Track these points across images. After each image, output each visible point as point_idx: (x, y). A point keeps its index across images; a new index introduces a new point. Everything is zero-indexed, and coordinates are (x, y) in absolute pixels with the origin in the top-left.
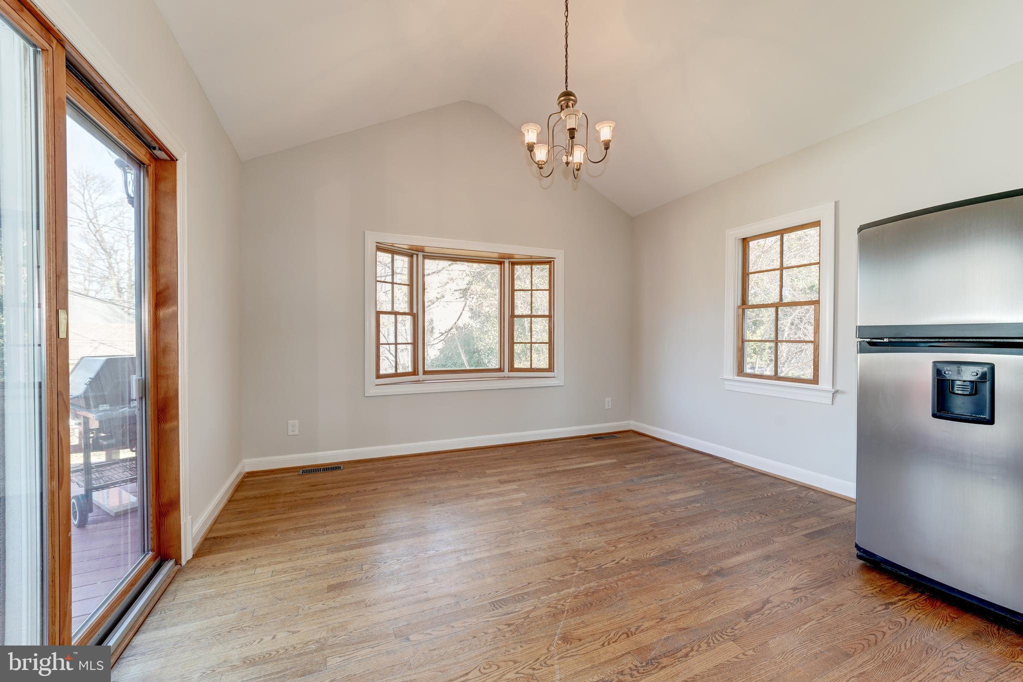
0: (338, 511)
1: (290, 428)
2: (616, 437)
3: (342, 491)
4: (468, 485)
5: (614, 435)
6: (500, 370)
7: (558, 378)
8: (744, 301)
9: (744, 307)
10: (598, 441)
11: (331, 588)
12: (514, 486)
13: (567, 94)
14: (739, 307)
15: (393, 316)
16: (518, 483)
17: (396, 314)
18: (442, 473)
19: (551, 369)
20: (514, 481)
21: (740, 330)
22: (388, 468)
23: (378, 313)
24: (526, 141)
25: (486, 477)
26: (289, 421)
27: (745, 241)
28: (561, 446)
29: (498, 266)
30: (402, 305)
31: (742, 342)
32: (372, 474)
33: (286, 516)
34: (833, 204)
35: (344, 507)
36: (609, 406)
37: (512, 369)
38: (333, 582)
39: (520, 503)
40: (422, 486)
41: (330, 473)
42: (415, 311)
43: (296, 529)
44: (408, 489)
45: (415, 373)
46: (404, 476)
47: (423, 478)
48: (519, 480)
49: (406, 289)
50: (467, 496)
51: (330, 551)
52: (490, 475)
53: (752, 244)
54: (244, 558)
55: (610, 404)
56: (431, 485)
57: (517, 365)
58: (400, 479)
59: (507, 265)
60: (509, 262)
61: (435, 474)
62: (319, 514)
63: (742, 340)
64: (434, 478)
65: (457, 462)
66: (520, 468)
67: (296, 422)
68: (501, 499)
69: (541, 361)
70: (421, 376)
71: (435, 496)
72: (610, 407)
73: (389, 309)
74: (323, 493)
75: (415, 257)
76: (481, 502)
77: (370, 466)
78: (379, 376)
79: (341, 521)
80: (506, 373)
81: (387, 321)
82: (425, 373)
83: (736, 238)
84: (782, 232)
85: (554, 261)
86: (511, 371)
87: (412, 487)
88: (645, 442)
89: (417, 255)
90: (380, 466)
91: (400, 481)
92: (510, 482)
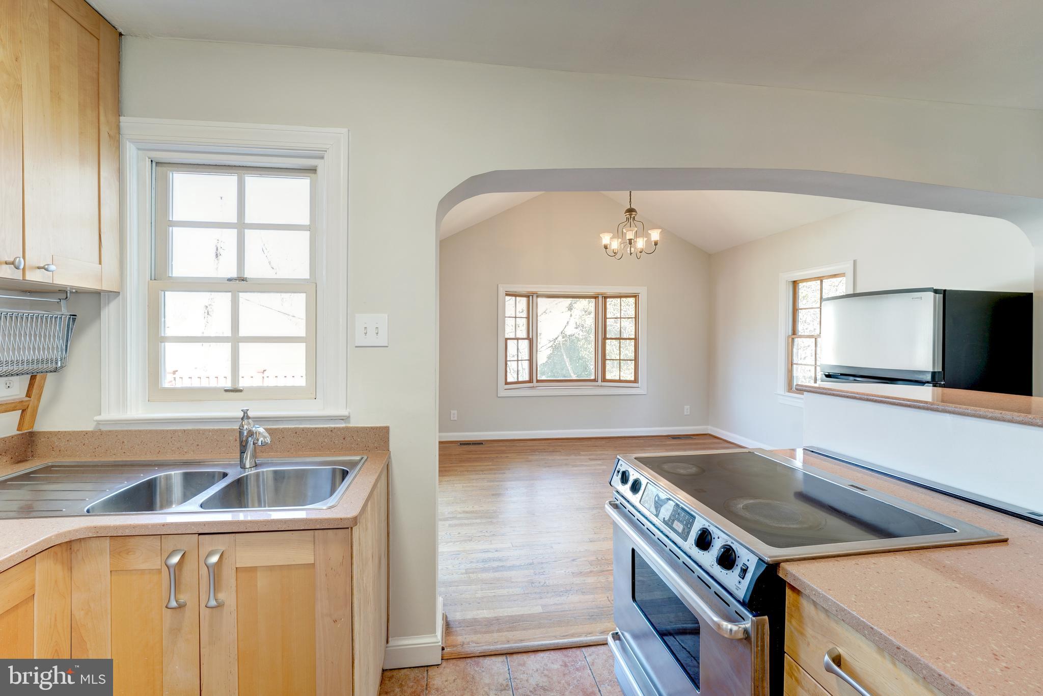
0: (488, 465)
1: (452, 416)
2: (692, 439)
3: (487, 456)
4: (567, 459)
5: (691, 437)
6: (595, 380)
7: (642, 388)
8: (794, 332)
9: (793, 336)
10: (675, 440)
11: (493, 495)
12: (599, 462)
13: (631, 211)
14: (789, 337)
15: (516, 341)
16: (602, 461)
17: (518, 339)
18: (550, 452)
19: (636, 381)
20: (600, 460)
21: (790, 355)
22: (514, 446)
23: (507, 339)
24: (603, 244)
25: (580, 456)
26: (451, 411)
27: (795, 284)
28: (642, 441)
29: (593, 300)
30: (522, 333)
31: (792, 365)
32: (504, 448)
33: (460, 465)
34: (852, 262)
35: (491, 464)
36: (687, 412)
37: (604, 380)
38: (494, 493)
39: (601, 471)
40: (537, 457)
41: (477, 446)
42: (531, 337)
43: (468, 471)
44: (527, 458)
45: (531, 381)
46: (525, 451)
47: (537, 453)
48: (603, 459)
49: (524, 321)
50: (566, 464)
51: (488, 481)
52: (583, 455)
53: (801, 285)
54: (447, 480)
55: (689, 410)
56: (542, 457)
57: (608, 377)
58: (522, 452)
59: (600, 299)
60: (602, 297)
61: (545, 452)
62: (477, 466)
63: (792, 363)
64: (545, 454)
65: (560, 446)
66: (606, 452)
67: (455, 412)
68: (589, 468)
69: (628, 373)
70: (535, 384)
71: (546, 463)
72: (689, 414)
73: (513, 337)
74: (477, 456)
75: (531, 298)
76: (575, 468)
77: (501, 444)
78: (507, 383)
79: (491, 469)
80: (600, 383)
81: (512, 345)
82: (538, 381)
83: (787, 281)
84: (821, 279)
85: (638, 295)
86: (604, 382)
87: (530, 457)
88: (716, 443)
89: (533, 296)
90: (508, 444)
91: (522, 454)
92: (597, 460)
